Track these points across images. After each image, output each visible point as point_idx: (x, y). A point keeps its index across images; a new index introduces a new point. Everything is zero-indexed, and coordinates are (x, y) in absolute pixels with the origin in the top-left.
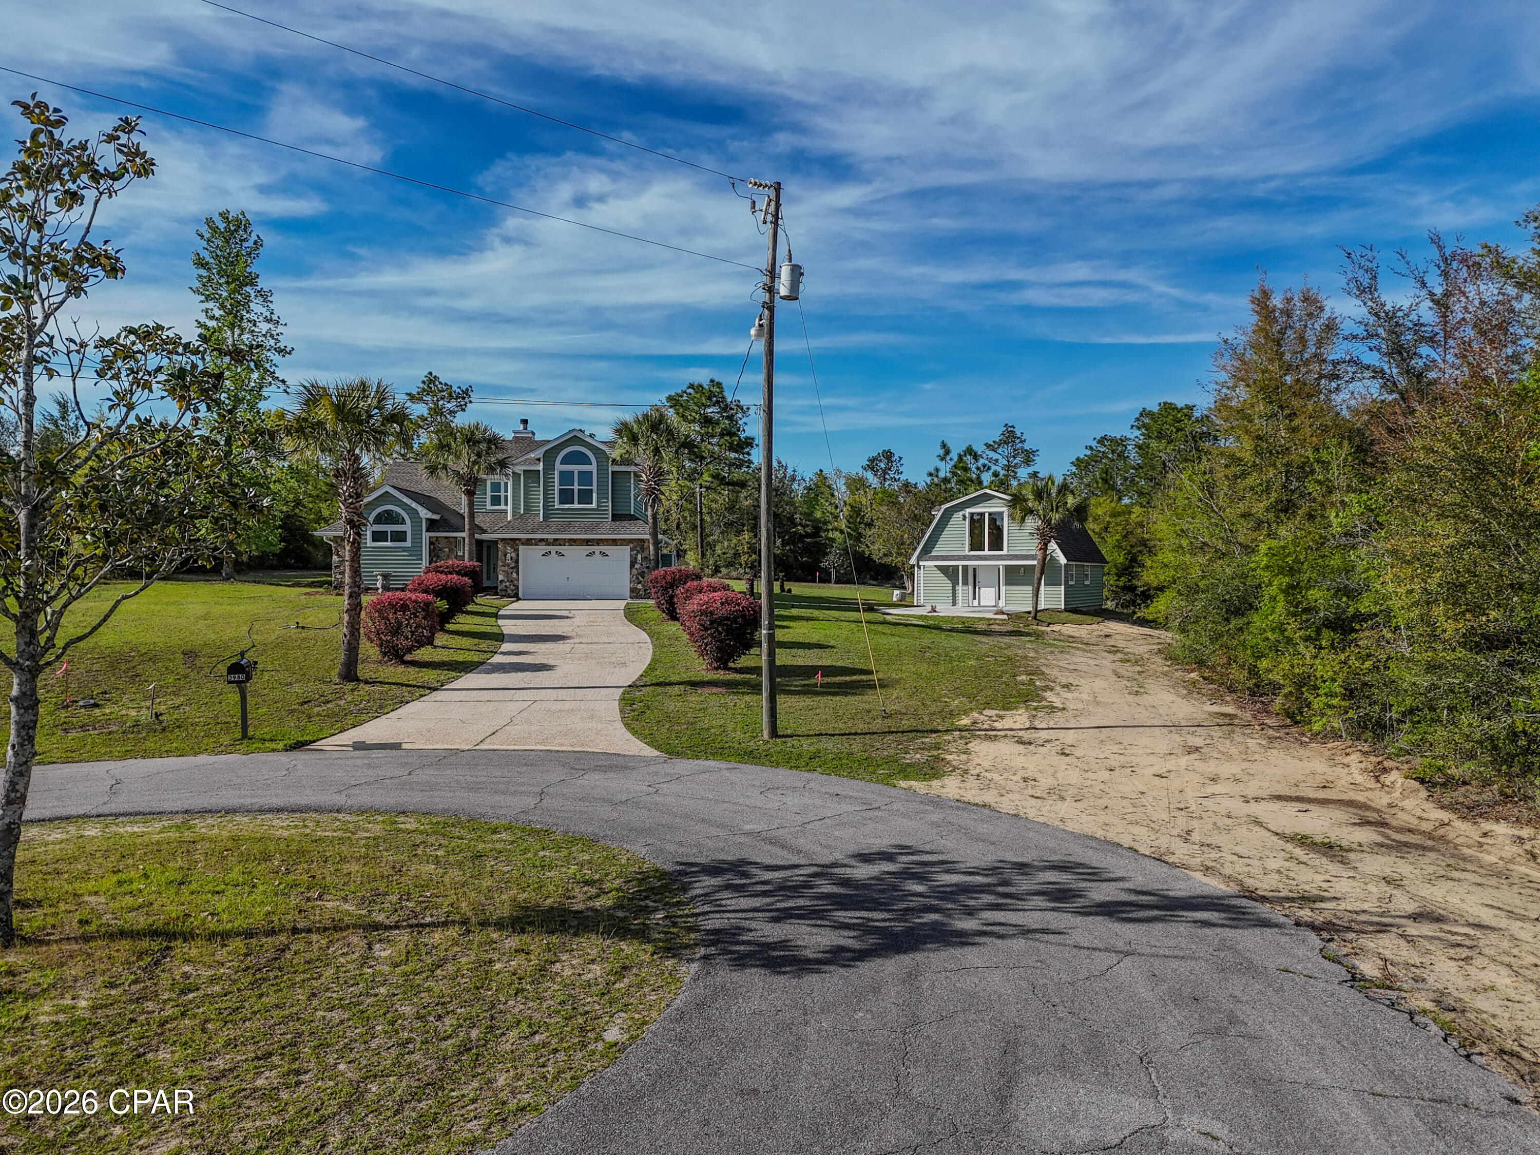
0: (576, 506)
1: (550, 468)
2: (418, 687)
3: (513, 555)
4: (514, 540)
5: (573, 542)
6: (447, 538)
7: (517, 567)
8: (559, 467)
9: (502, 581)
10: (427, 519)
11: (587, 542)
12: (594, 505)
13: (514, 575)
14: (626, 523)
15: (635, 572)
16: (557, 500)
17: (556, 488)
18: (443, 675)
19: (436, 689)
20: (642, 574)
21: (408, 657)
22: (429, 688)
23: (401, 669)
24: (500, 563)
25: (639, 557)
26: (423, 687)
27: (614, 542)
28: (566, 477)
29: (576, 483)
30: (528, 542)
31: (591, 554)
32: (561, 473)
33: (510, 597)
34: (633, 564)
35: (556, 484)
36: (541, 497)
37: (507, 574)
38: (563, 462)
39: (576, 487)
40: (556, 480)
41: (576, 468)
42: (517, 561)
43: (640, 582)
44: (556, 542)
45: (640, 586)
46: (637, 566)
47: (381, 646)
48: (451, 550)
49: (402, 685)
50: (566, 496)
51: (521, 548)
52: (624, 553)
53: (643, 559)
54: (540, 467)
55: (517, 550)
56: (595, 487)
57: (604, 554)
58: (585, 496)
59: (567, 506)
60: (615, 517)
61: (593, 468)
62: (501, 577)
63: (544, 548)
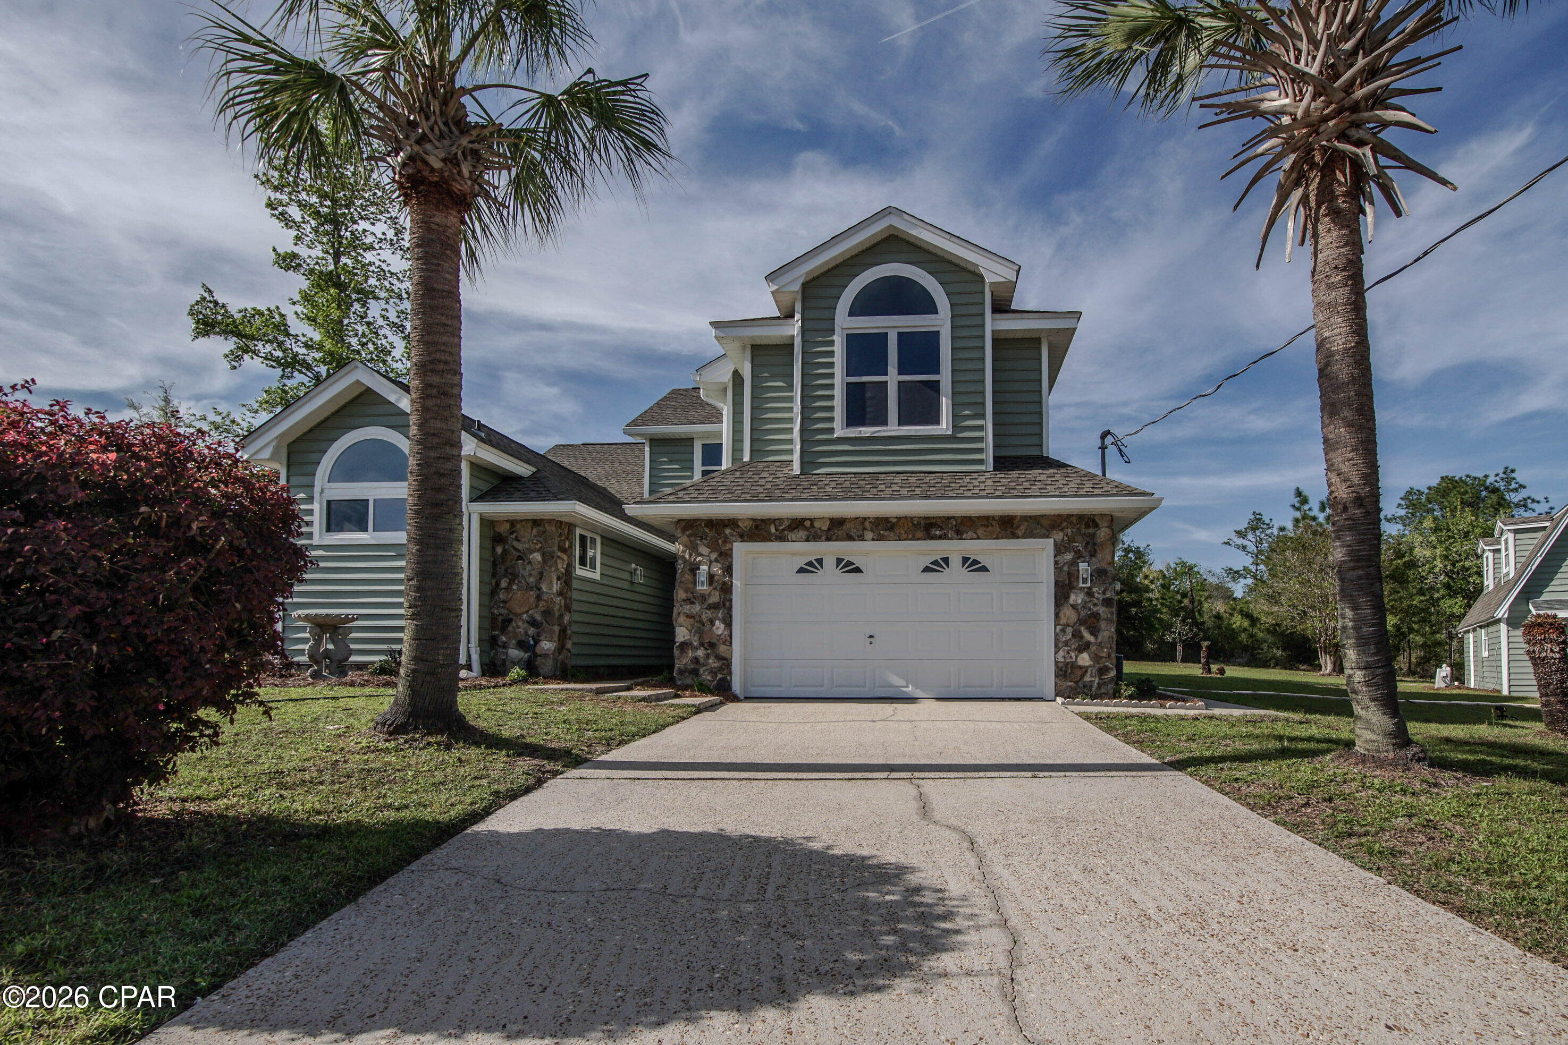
0: (893, 429)
1: (818, 327)
3: (717, 569)
4: (716, 525)
5: (886, 528)
6: (536, 522)
7: (724, 607)
8: (845, 322)
9: (684, 646)
11: (927, 527)
12: (944, 426)
13: (719, 628)
15: (1069, 615)
16: (839, 414)
17: (838, 380)
20: (1092, 622)
24: (680, 594)
25: (1082, 571)
27: (1006, 526)
28: (864, 350)
29: (893, 369)
30: (757, 530)
31: (936, 566)
32: (853, 341)
33: (704, 689)
34: (1063, 588)
35: (839, 369)
37: (700, 626)
38: (857, 310)
39: (892, 377)
40: (839, 359)
41: (893, 325)
42: (727, 589)
43: (1084, 647)
44: (838, 528)
45: (1084, 659)
46: (1077, 598)
48: (548, 557)
50: (864, 405)
51: (741, 550)
52: (1039, 555)
53: (1096, 575)
54: (794, 328)
55: (725, 557)
56: (945, 377)
57: (973, 565)
58: (921, 404)
59: (867, 431)
60: (1002, 463)
61: (941, 322)
62: (682, 634)
63: (803, 549)
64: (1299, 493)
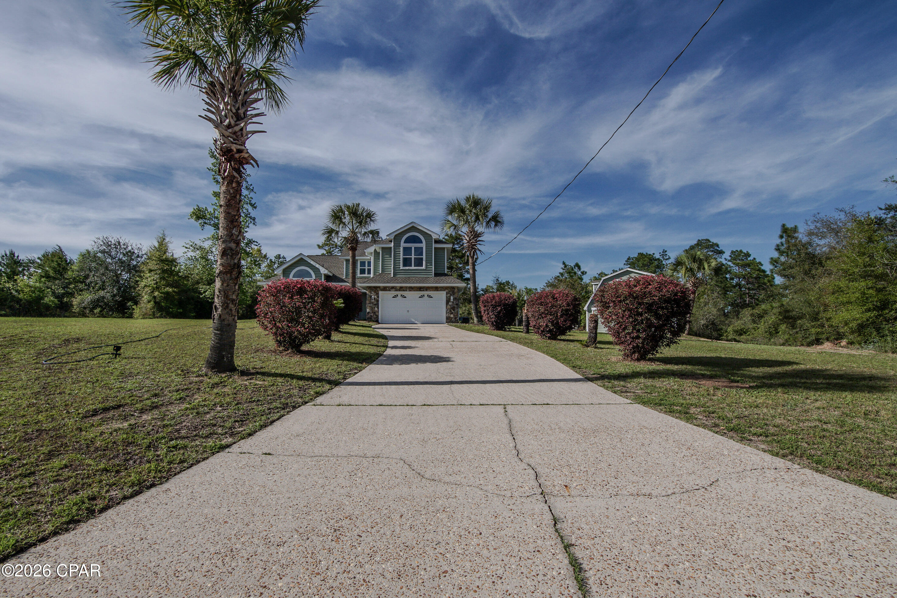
0: (413, 267)
1: (397, 245)
2: (314, 380)
3: (376, 297)
4: (376, 288)
5: (411, 289)
7: (377, 305)
8: (403, 245)
9: (368, 313)
10: (325, 275)
11: (420, 289)
12: (424, 267)
13: (376, 309)
14: (443, 278)
15: (449, 307)
16: (401, 264)
17: (401, 257)
18: (345, 366)
19: (336, 383)
20: (453, 308)
21: (304, 348)
22: (330, 382)
23: (297, 358)
24: (368, 302)
25: (452, 298)
26: (320, 380)
27: (437, 289)
28: (407, 251)
29: (413, 255)
30: (385, 289)
31: (422, 297)
32: (404, 248)
33: (373, 321)
34: (448, 301)
35: (401, 255)
36: (392, 263)
37: (372, 309)
38: (405, 242)
39: (413, 257)
40: (401, 253)
41: (413, 246)
42: (378, 301)
43: (452, 313)
44: (401, 289)
45: (452, 316)
46: (450, 303)
47: (275, 334)
49: (292, 377)
50: (407, 262)
51: (380, 292)
52: (443, 295)
53: (455, 299)
54: (392, 245)
55: (377, 294)
56: (424, 257)
57: (430, 296)
58: (419, 262)
59: (407, 268)
60: (436, 275)
61: (423, 245)
62: (368, 310)
63: (394, 293)
64: (564, 263)
